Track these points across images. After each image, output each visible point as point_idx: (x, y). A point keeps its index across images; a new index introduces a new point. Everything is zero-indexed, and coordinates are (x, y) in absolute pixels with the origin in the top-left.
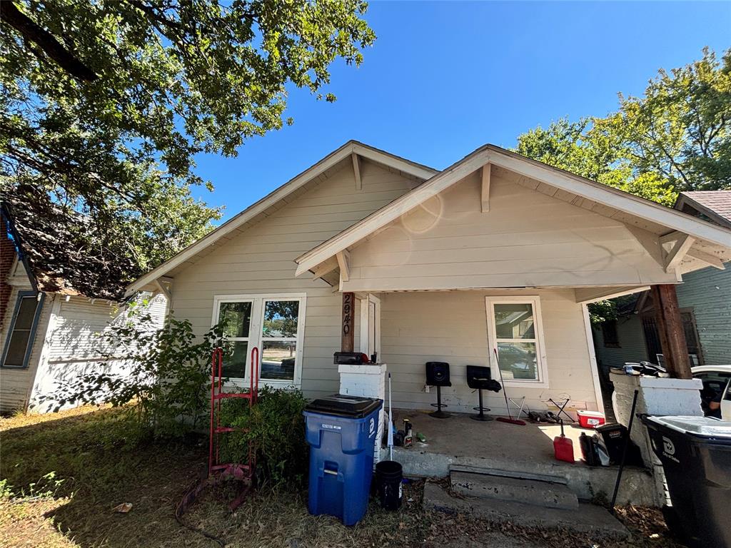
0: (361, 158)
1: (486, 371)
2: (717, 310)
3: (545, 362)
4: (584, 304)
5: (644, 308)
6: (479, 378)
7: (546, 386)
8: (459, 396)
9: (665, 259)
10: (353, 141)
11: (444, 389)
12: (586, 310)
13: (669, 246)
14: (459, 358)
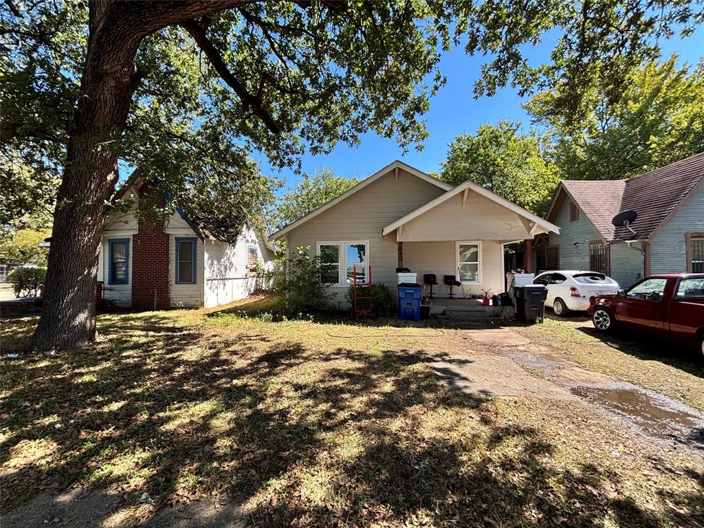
0: (399, 169)
1: (454, 277)
2: (568, 247)
3: (481, 272)
4: (502, 245)
5: (537, 244)
6: (450, 280)
7: (481, 284)
8: (441, 289)
9: (529, 229)
10: (397, 161)
11: (434, 286)
12: (503, 247)
13: (531, 225)
14: (440, 272)
